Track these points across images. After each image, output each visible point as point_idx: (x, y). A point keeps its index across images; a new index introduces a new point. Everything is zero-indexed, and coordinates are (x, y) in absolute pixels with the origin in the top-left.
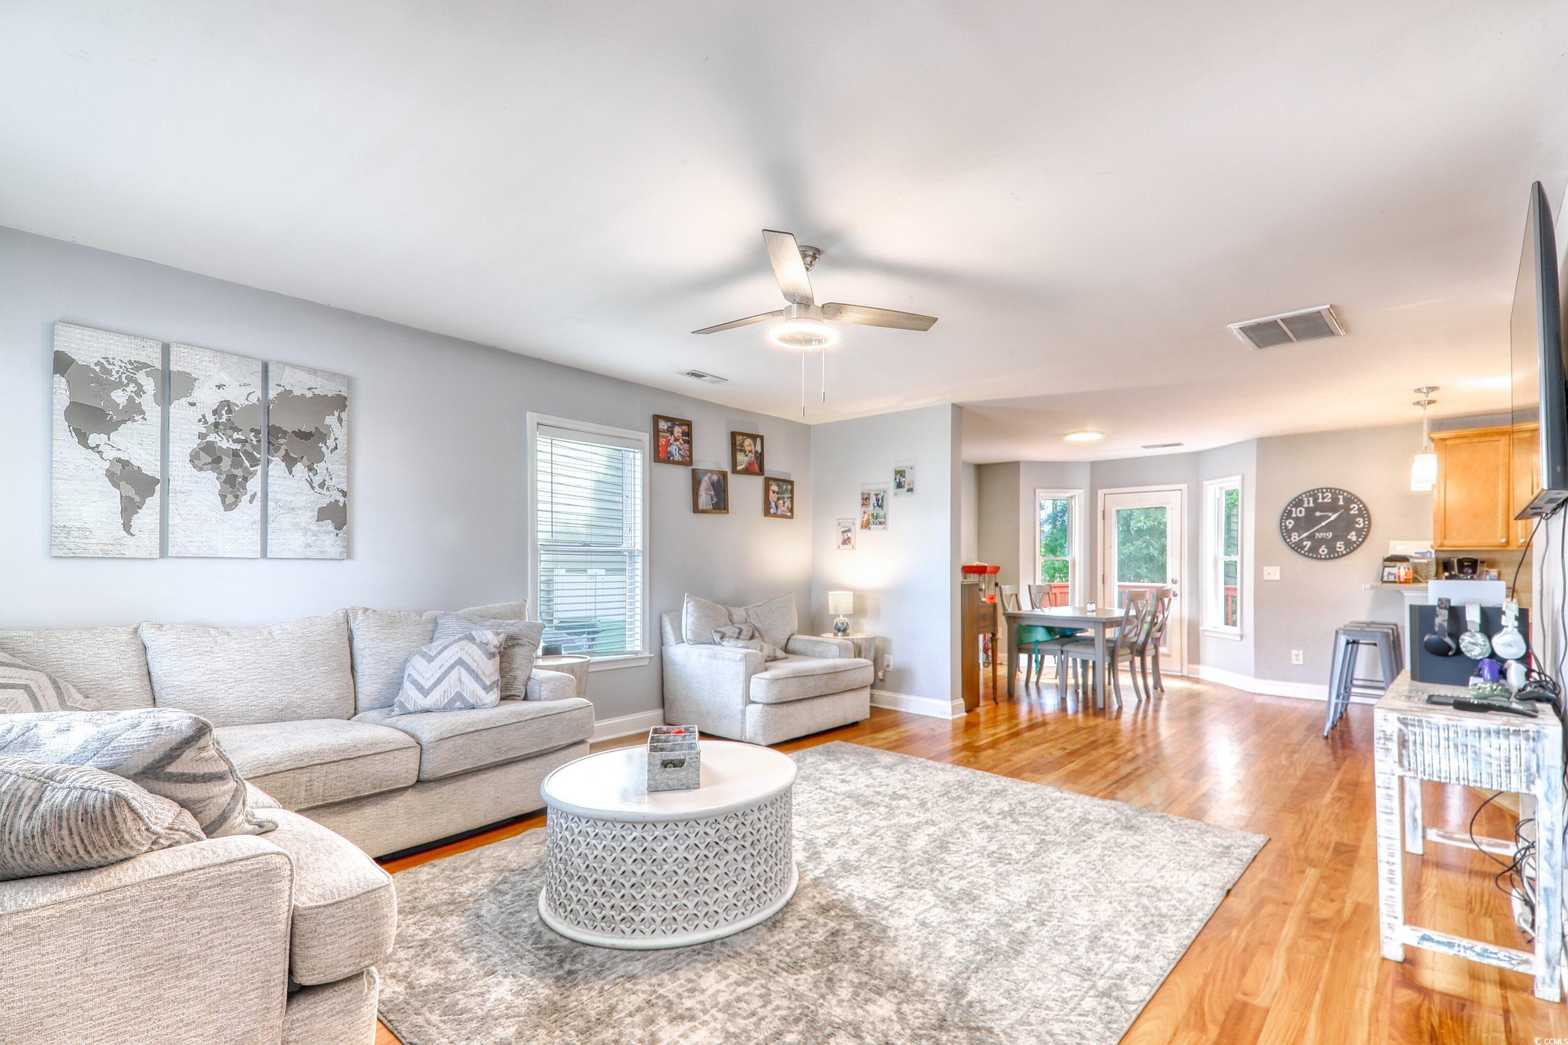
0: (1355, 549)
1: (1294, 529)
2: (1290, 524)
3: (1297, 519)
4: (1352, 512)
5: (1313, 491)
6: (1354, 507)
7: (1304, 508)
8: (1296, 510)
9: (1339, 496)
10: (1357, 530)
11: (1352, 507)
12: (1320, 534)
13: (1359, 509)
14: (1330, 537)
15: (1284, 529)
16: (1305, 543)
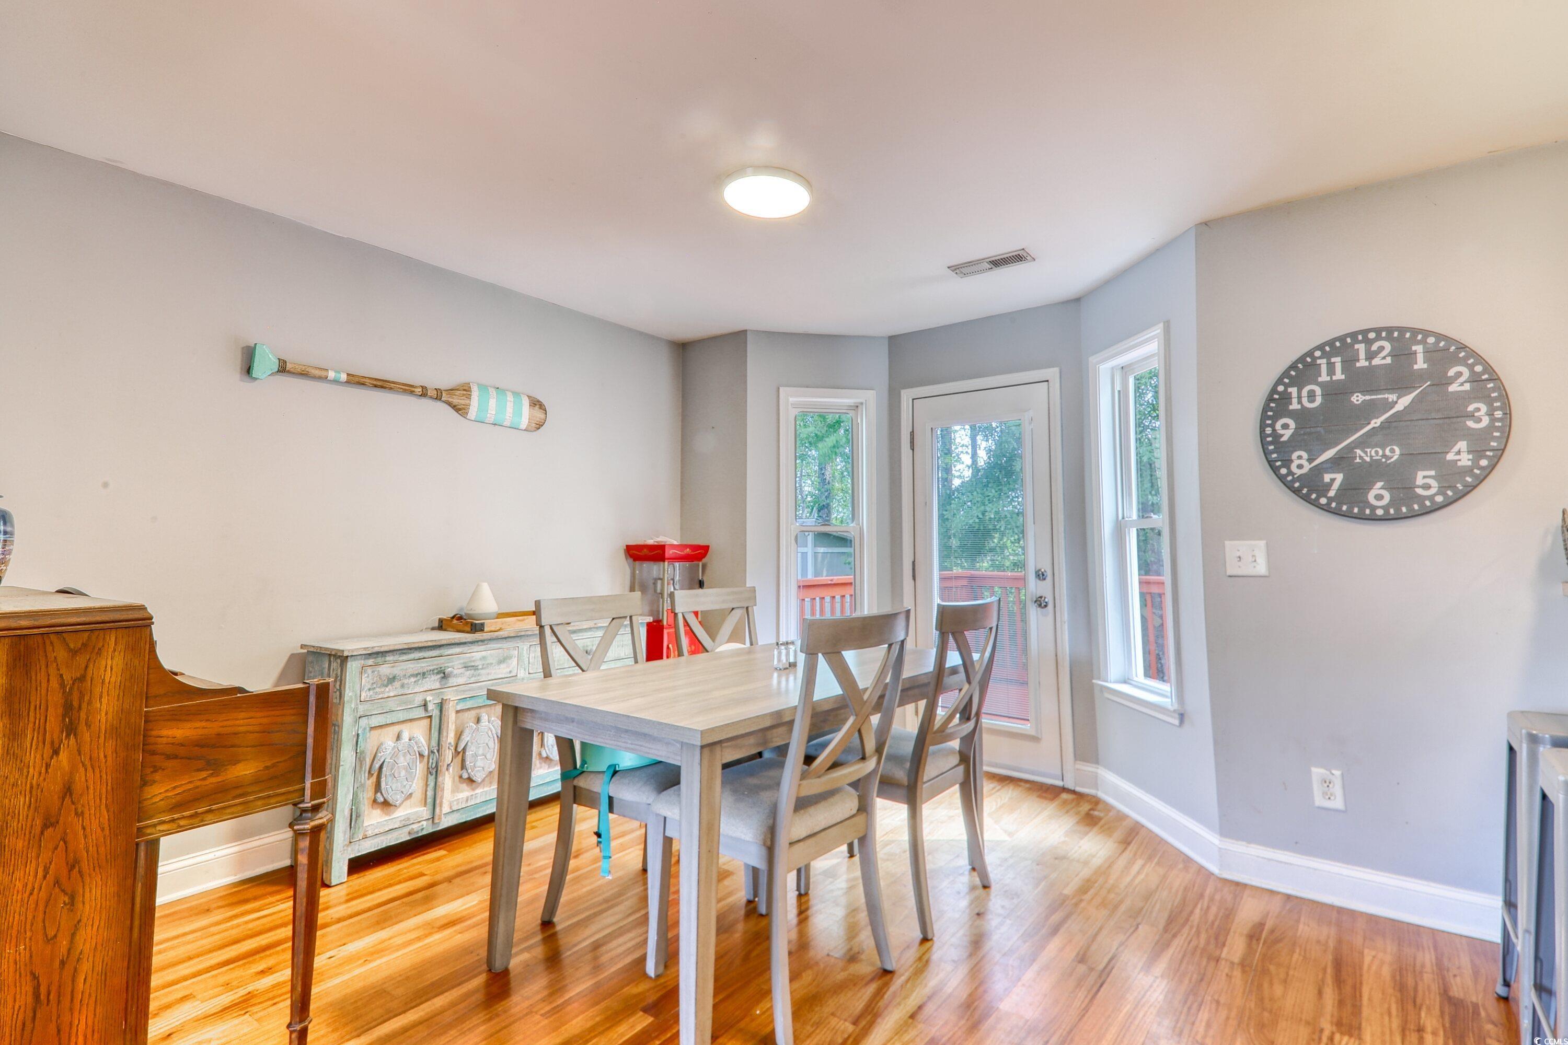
0: (1472, 488)
1: (1296, 442)
2: (1286, 428)
3: (1302, 416)
4: (1453, 388)
5: (1342, 339)
6: (1459, 374)
7: (1320, 385)
8: (1299, 392)
9: (1414, 348)
10: (1470, 435)
11: (1451, 373)
12: (1366, 453)
13: (1475, 379)
14: (1395, 457)
15: (1271, 443)
16: (1327, 478)
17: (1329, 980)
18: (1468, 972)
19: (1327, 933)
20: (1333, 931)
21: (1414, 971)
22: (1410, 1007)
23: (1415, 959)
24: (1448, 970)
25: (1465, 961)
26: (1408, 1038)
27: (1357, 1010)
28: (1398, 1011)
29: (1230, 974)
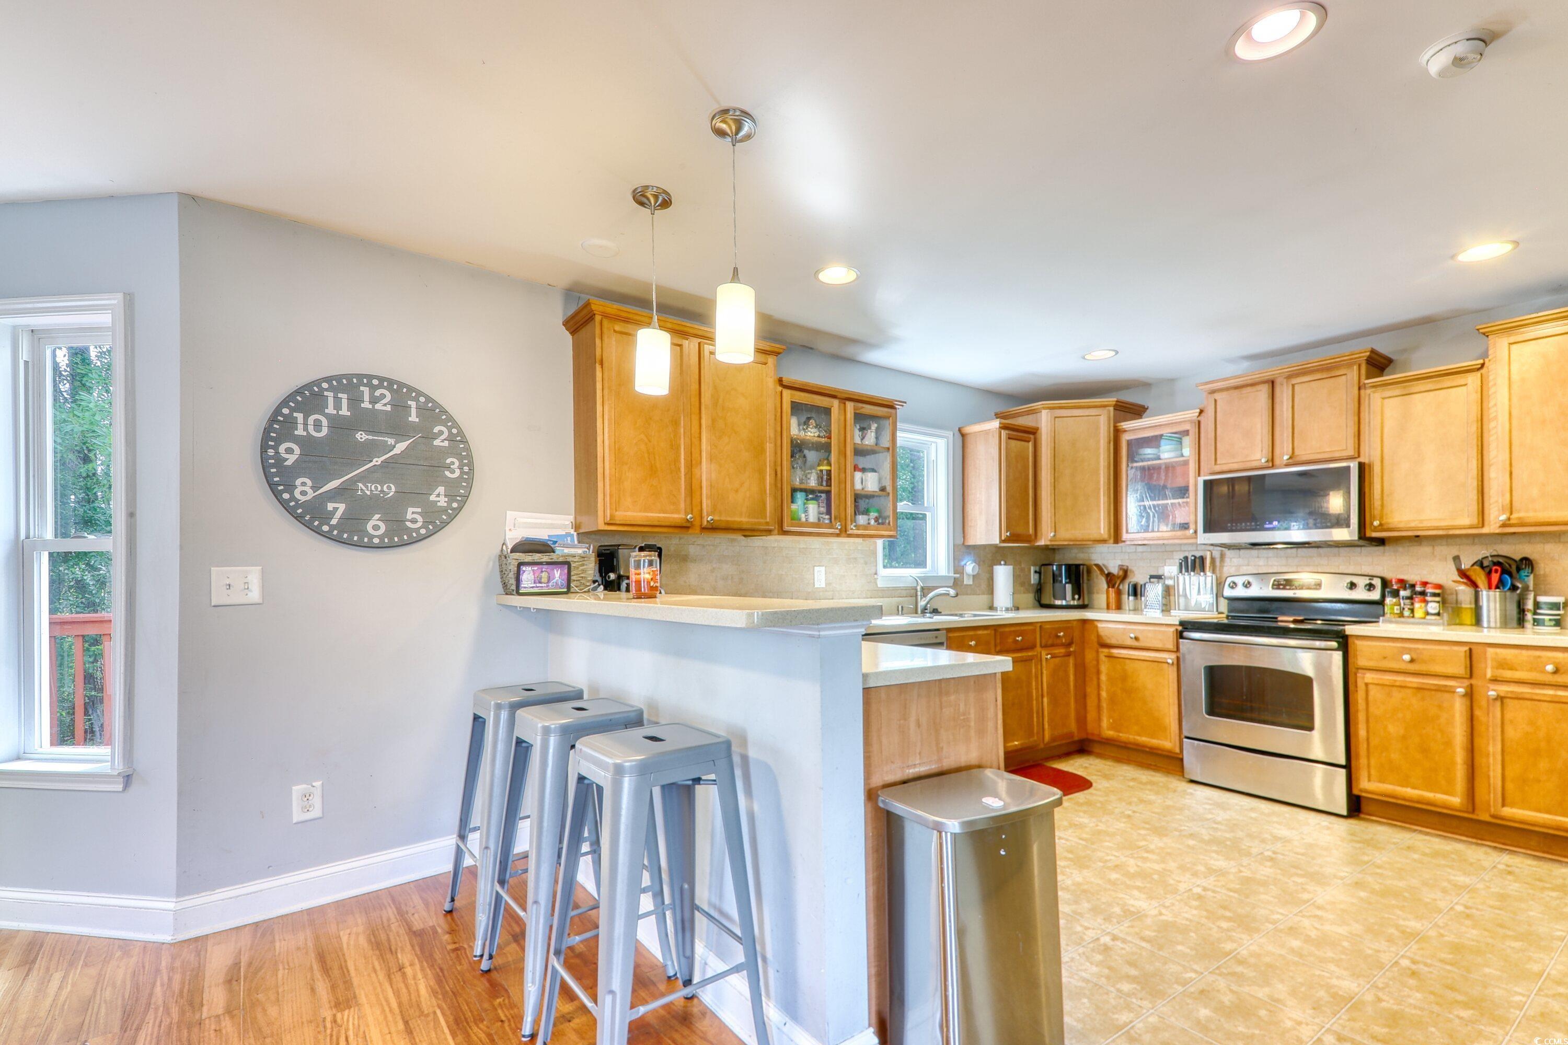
0: (445, 524)
1: (299, 469)
2: (290, 453)
3: (307, 443)
4: (437, 442)
5: (349, 377)
6: (441, 433)
7: (327, 416)
8: (306, 419)
9: (409, 402)
10: (448, 483)
11: (436, 430)
12: (367, 487)
13: (451, 439)
14: (391, 494)
15: (273, 466)
16: (330, 506)
17: (318, 974)
18: (420, 905)
19: (304, 937)
20: (309, 932)
21: (384, 927)
22: (389, 956)
23: (381, 918)
24: (407, 913)
25: (417, 900)
26: (394, 980)
27: (348, 984)
28: (380, 965)
29: (217, 1029)
